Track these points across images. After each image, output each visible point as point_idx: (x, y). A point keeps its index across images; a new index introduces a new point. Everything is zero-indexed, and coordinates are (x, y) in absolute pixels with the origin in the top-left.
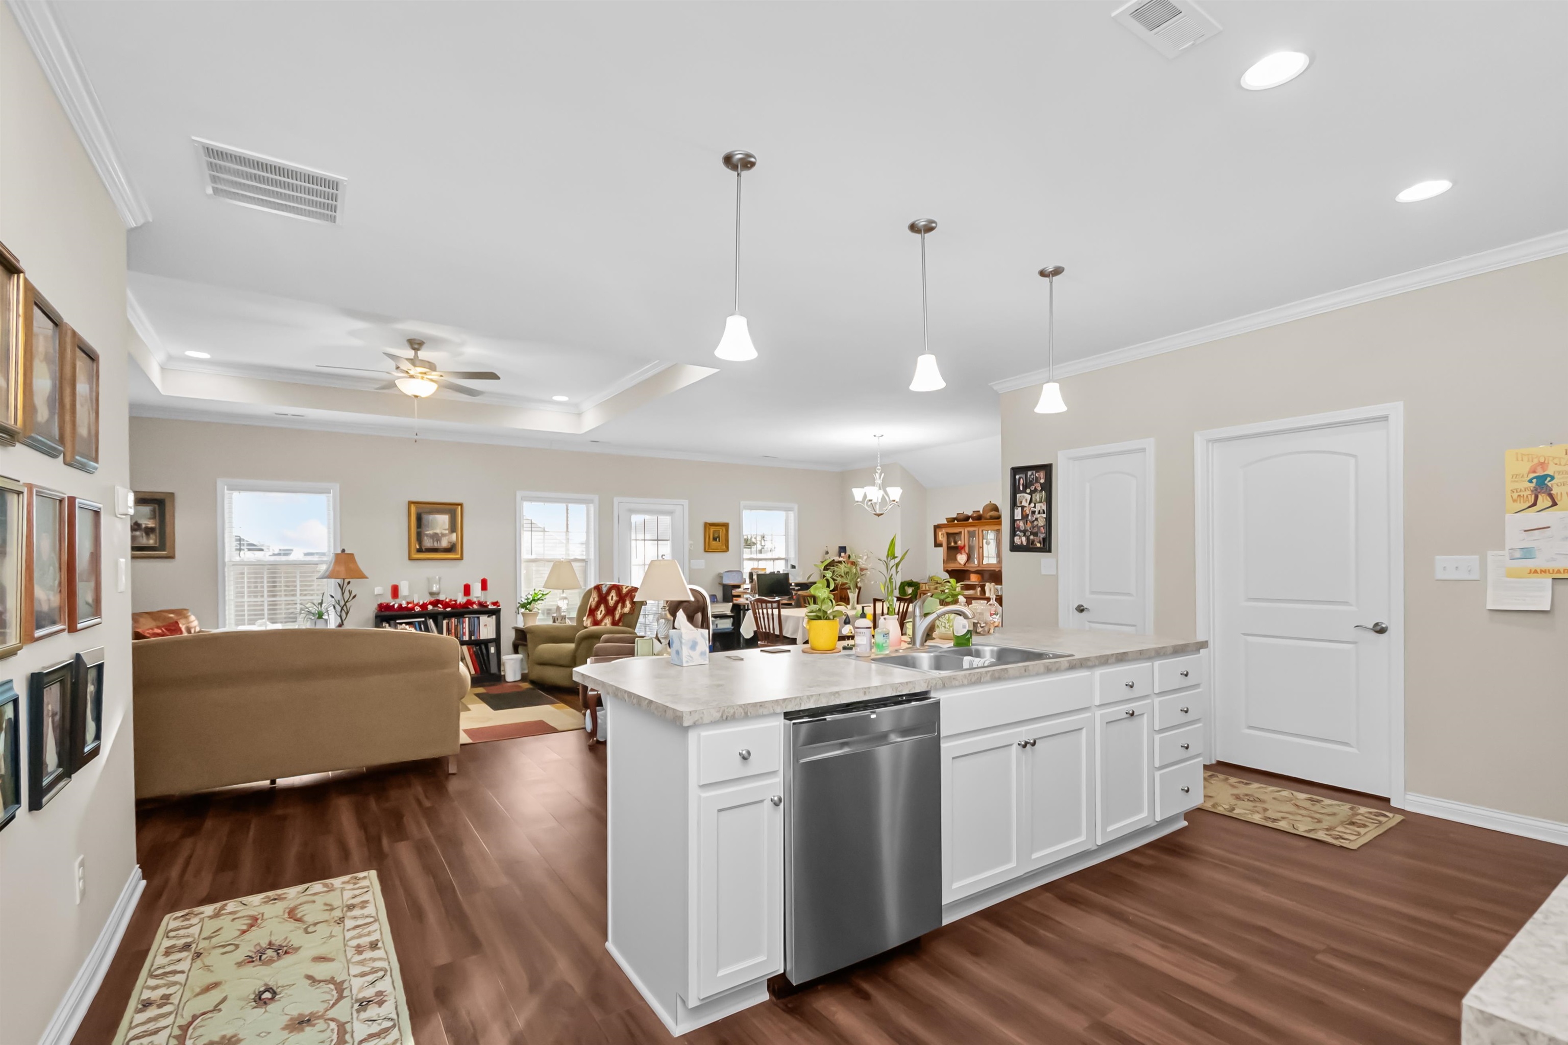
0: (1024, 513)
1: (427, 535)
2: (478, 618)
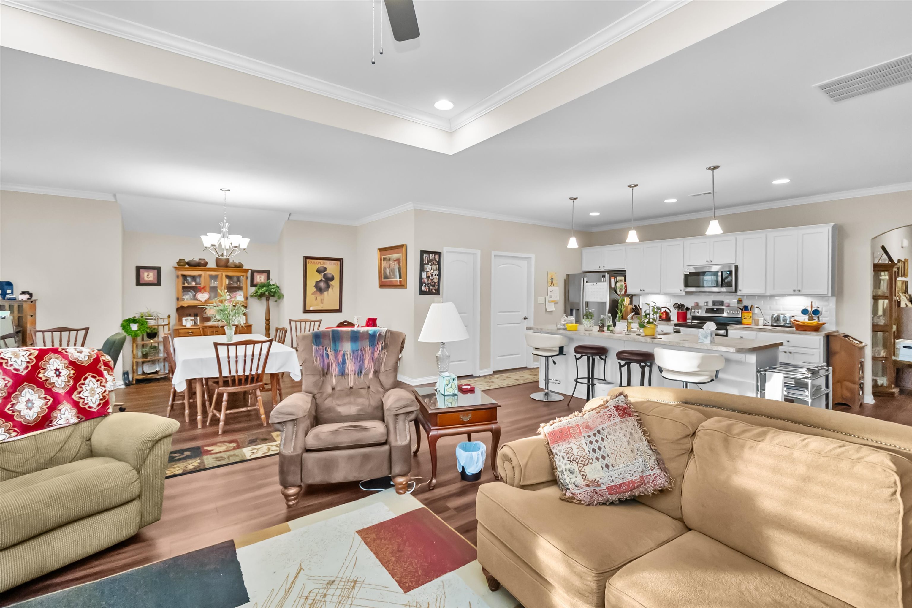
0: (427, 275)
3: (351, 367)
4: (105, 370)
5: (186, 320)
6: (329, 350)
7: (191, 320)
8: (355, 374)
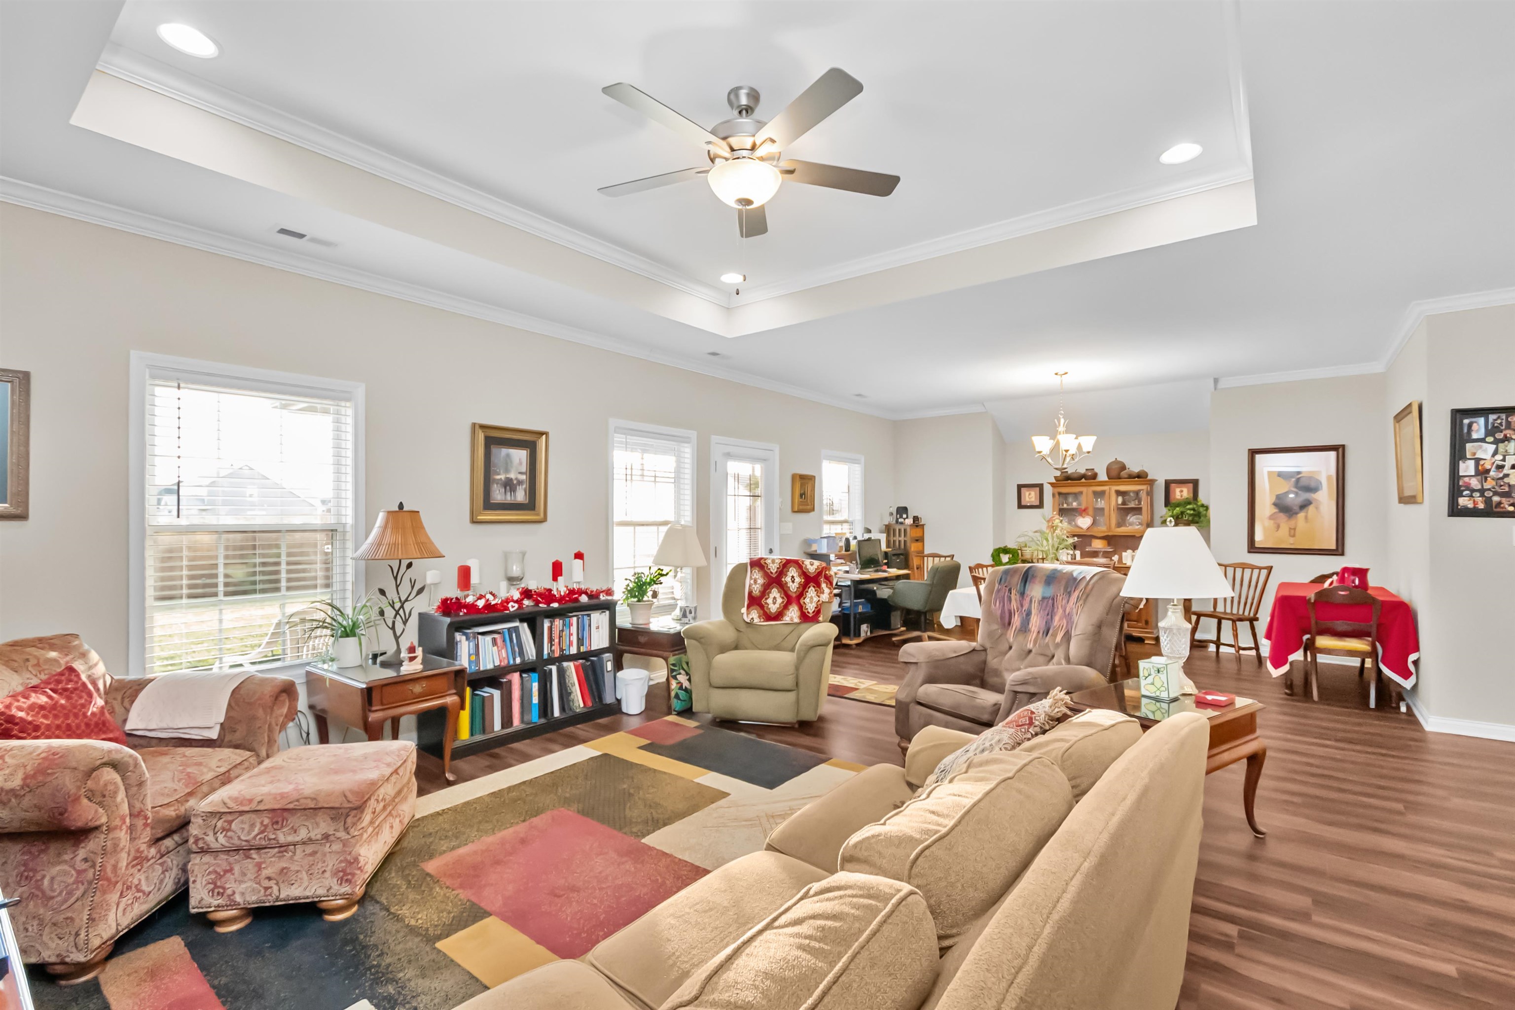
0: (1480, 468)
1: (498, 482)
2: (589, 615)
3: (1036, 622)
4: (824, 582)
6: (1013, 592)
8: (1039, 632)
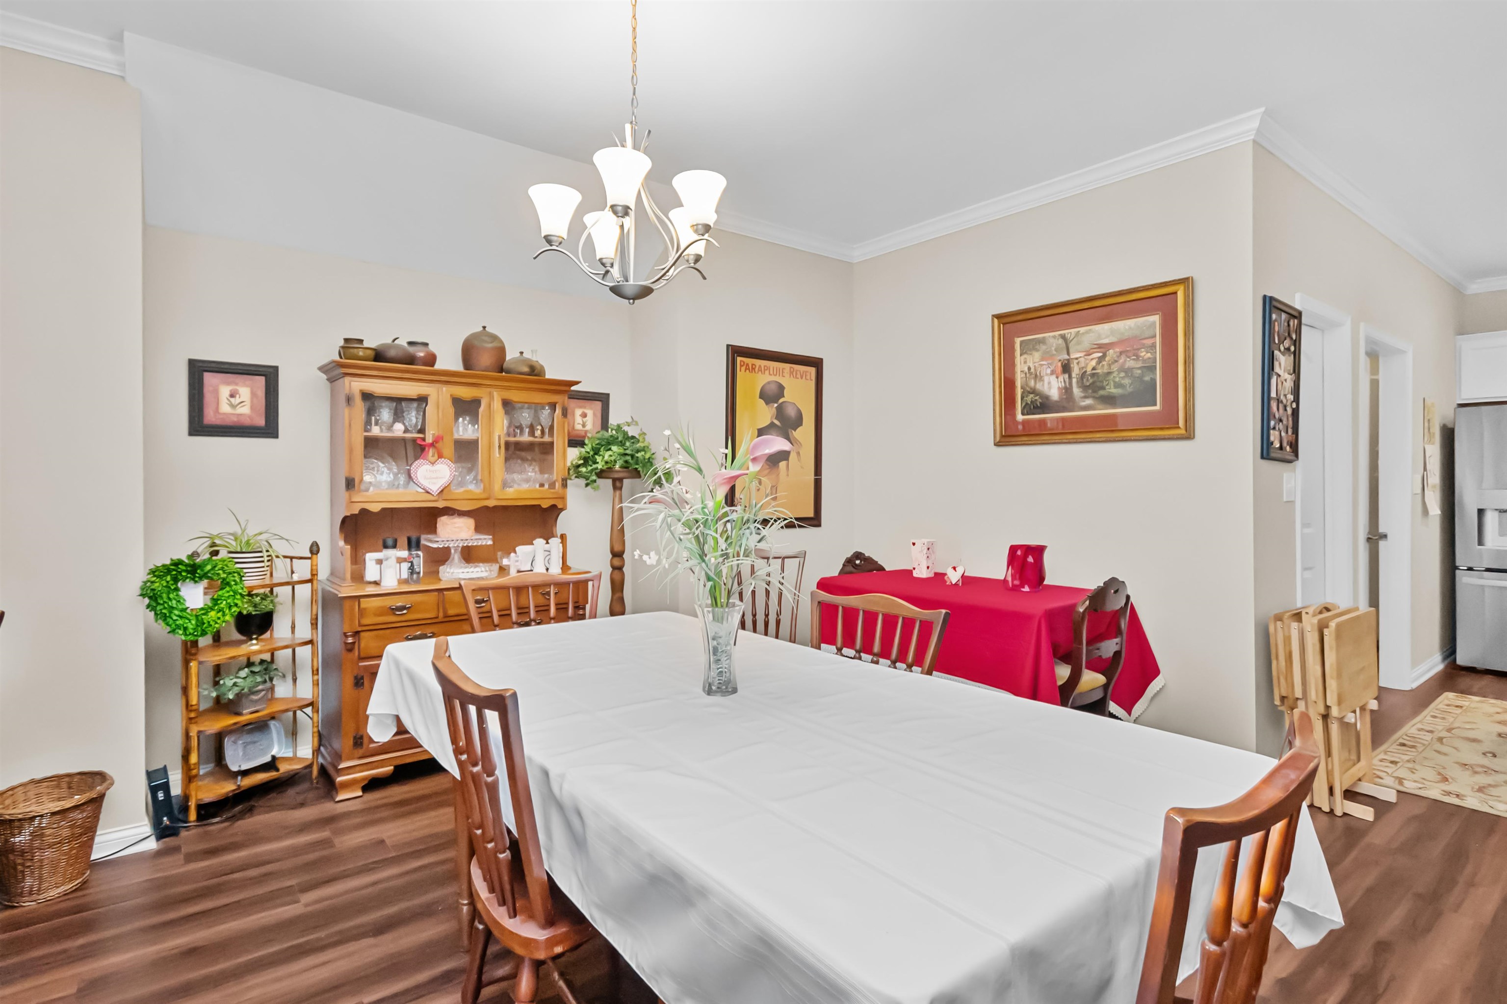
5: (380, 562)
7: (400, 561)
